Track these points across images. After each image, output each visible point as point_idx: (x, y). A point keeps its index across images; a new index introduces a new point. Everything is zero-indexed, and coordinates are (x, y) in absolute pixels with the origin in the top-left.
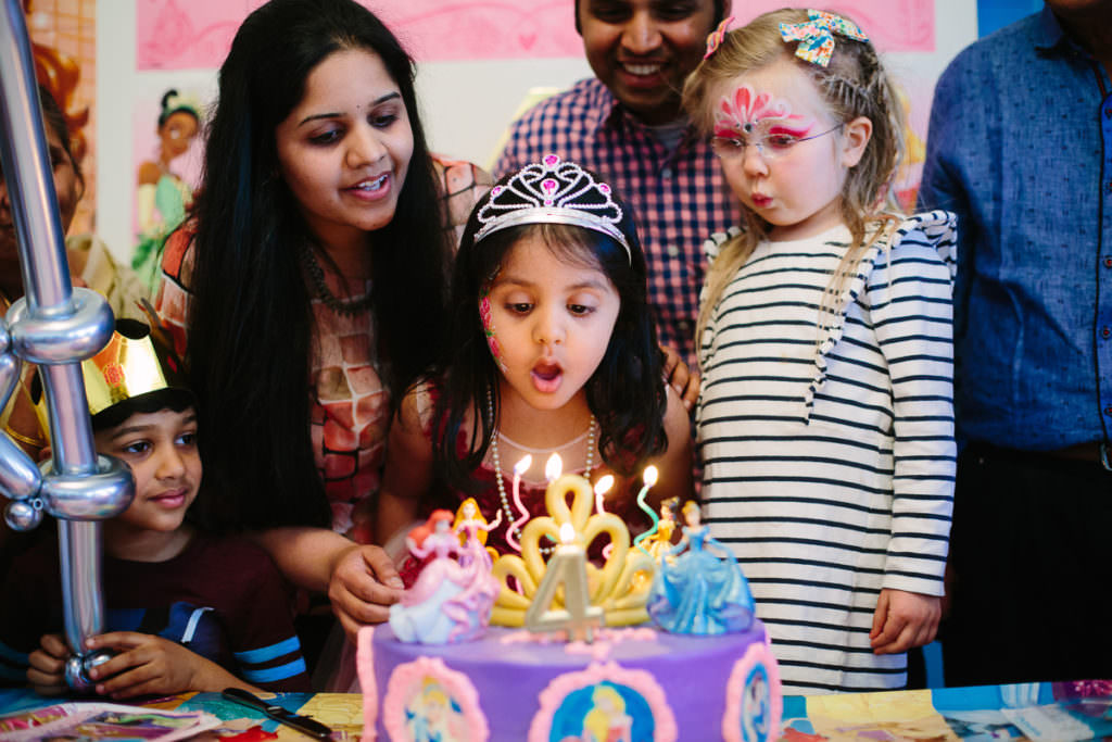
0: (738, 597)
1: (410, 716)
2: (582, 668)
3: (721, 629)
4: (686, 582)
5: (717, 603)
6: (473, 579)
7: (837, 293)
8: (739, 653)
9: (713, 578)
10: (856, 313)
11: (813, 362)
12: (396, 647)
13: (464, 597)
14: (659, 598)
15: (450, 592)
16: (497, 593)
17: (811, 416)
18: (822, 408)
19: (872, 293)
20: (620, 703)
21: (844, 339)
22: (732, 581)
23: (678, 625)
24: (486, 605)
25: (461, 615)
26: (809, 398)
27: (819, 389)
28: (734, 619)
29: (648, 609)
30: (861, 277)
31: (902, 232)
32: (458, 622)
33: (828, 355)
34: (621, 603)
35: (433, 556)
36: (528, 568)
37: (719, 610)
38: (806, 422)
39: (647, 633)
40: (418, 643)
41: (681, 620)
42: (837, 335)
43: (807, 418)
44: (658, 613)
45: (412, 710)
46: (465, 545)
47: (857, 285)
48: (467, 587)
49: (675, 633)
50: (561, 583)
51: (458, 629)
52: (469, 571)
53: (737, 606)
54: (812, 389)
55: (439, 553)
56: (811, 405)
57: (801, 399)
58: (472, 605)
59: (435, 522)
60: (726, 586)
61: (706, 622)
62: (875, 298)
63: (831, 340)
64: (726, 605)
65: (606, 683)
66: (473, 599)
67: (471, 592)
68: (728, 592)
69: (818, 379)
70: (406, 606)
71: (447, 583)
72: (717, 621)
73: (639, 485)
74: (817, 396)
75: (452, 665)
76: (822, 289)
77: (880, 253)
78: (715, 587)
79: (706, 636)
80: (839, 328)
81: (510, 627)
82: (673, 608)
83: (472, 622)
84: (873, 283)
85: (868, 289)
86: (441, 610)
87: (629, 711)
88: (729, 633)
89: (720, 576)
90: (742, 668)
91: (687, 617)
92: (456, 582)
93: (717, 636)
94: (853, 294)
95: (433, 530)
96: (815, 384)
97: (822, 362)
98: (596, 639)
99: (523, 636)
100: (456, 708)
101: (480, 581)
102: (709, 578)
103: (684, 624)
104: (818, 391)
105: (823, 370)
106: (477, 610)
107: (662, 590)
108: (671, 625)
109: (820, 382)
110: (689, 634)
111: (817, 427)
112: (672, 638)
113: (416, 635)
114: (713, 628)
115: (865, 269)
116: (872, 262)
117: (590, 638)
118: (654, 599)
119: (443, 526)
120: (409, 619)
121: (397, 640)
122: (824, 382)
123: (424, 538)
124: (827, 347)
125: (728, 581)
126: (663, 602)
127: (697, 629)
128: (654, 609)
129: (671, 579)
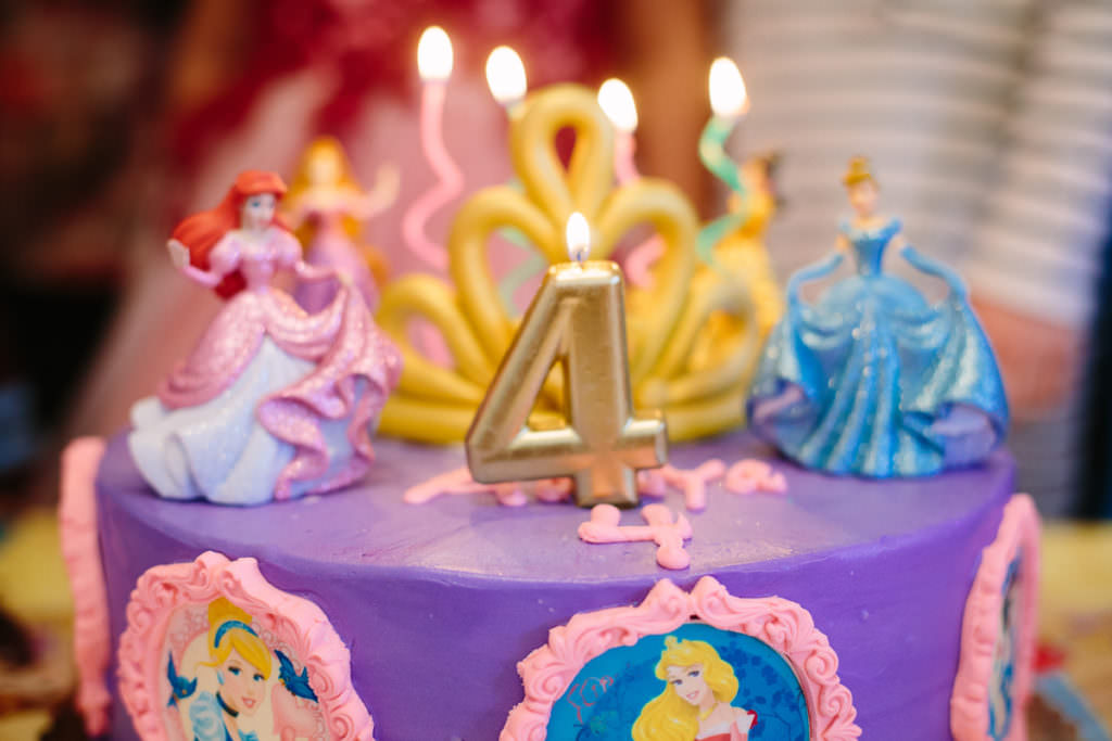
0: (978, 387)
1: (182, 689)
2: (636, 595)
3: (934, 463)
5: (925, 401)
6: (336, 340)
8: (982, 529)
12: (141, 507)
13: (314, 388)
14: (782, 385)
15: (277, 372)
16: (393, 373)
20: (725, 678)
22: (962, 348)
23: (827, 450)
24: (366, 407)
25: (306, 431)
28: (962, 437)
29: (750, 408)
32: (299, 449)
34: (680, 389)
35: (236, 282)
36: (465, 306)
37: (928, 418)
39: (753, 474)
40: (201, 500)
41: (835, 437)
44: (774, 420)
45: (186, 672)
46: (309, 254)
48: (319, 361)
49: (820, 469)
50: (562, 359)
51: (300, 465)
52: (326, 322)
53: (971, 407)
55: (250, 272)
58: (333, 407)
59: (241, 199)
60: (944, 365)
61: (895, 447)
64: (948, 407)
65: (695, 628)
66: (336, 391)
67: (330, 373)
68: (953, 376)
70: (171, 407)
71: (269, 348)
72: (924, 443)
73: (704, 114)
78: (919, 363)
79: (894, 477)
81: (422, 444)
82: (816, 413)
83: (334, 448)
86: (257, 418)
87: (745, 700)
88: (949, 470)
89: (931, 335)
91: (850, 433)
92: (289, 349)
93: (921, 478)
95: (237, 221)
98: (645, 498)
99: (456, 480)
100: (297, 683)
101: (351, 343)
102: (903, 342)
103: (844, 447)
106: (347, 418)
107: (790, 368)
108: (807, 453)
110: (859, 475)
112: (812, 484)
113: (193, 481)
114: (910, 459)
117: (630, 495)
118: (769, 387)
119: (261, 210)
120: (176, 439)
121: (150, 492)
123: (215, 237)
125: (952, 348)
126: (792, 396)
127: (874, 462)
128: (764, 410)
129: (810, 340)
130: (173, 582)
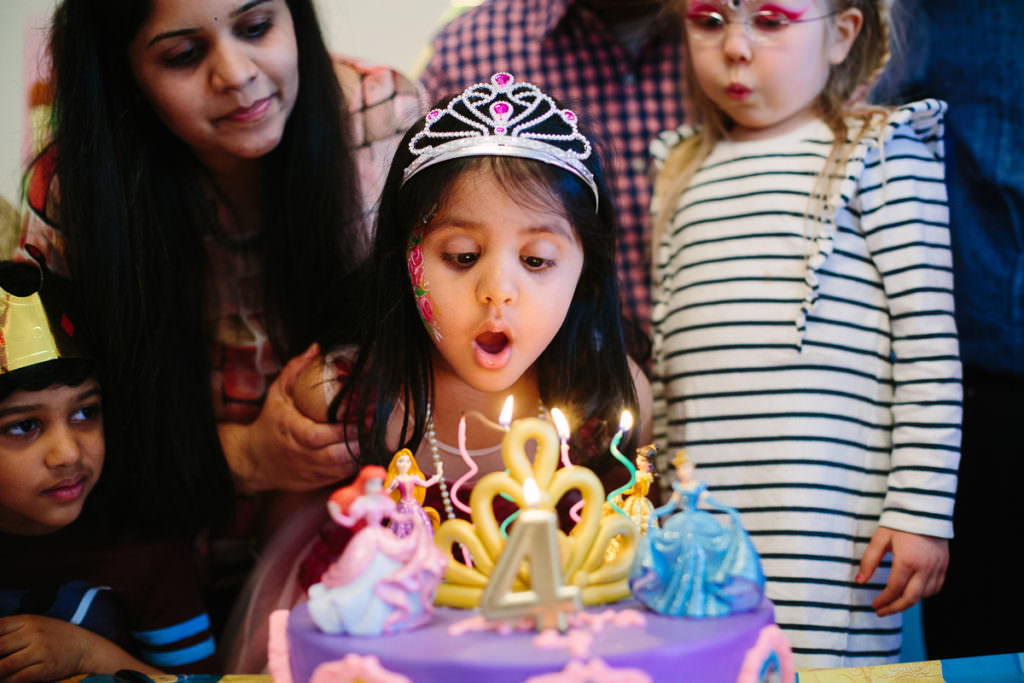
0: (745, 569)
3: (724, 609)
4: (679, 551)
5: (719, 577)
6: (413, 552)
7: (825, 198)
8: (749, 640)
9: (713, 545)
10: (848, 221)
11: (802, 280)
12: (316, 639)
13: (403, 576)
14: (645, 571)
15: (384, 569)
17: (805, 342)
18: (816, 332)
19: (864, 197)
21: (836, 251)
22: (737, 549)
23: (670, 604)
24: (430, 585)
25: (399, 598)
26: (801, 321)
27: (812, 310)
28: (741, 596)
29: (631, 585)
30: (852, 178)
31: (895, 125)
32: (395, 607)
33: (820, 272)
34: (595, 576)
35: (362, 523)
36: (479, 534)
37: (721, 586)
38: (799, 349)
39: (631, 617)
40: (345, 634)
42: (827, 247)
43: (799, 344)
44: (643, 590)
46: (399, 508)
47: (848, 188)
48: (405, 563)
49: (666, 614)
50: (527, 558)
51: (396, 616)
52: (408, 543)
53: (742, 580)
54: (804, 311)
55: (369, 519)
56: (802, 329)
57: (792, 323)
58: (412, 585)
59: (364, 482)
60: (729, 556)
61: (705, 602)
62: (869, 201)
63: (822, 253)
64: (730, 580)
66: (414, 577)
67: (411, 568)
68: (733, 562)
69: (810, 299)
70: (329, 587)
71: (380, 558)
72: (719, 599)
74: (810, 319)
75: (390, 665)
76: (807, 194)
77: (869, 149)
78: (716, 558)
79: (706, 617)
80: (830, 239)
81: (459, 608)
82: (664, 584)
83: (413, 607)
84: (864, 185)
85: (860, 192)
86: (374, 592)
88: (733, 614)
89: (721, 543)
90: (754, 659)
91: (680, 597)
92: (391, 557)
93: (719, 617)
94: (845, 198)
95: (362, 492)
96: (807, 306)
97: (814, 279)
98: (571, 627)
99: (476, 622)
101: (422, 553)
102: (708, 546)
103: (677, 604)
104: (811, 313)
105: (815, 288)
106: (420, 591)
107: (648, 561)
108: (660, 604)
109: (813, 302)
110: (684, 616)
111: (811, 355)
112: (663, 621)
113: (342, 623)
114: (713, 608)
115: (854, 169)
116: (862, 160)
117: (563, 625)
118: (639, 572)
119: (374, 486)
120: (333, 604)
121: (318, 630)
122: (817, 303)
123: (352, 500)
124: (817, 262)
125: (732, 549)
126: (650, 577)
128: (638, 585)
129: (660, 547)
130: (333, 670)
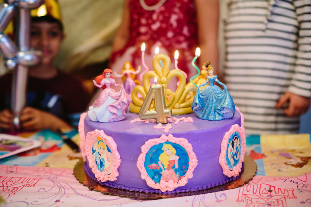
0: (228, 105)
1: (94, 151)
2: (159, 137)
4: (207, 98)
5: (219, 107)
6: (120, 96)
8: (227, 128)
13: (116, 104)
14: (196, 104)
15: (110, 101)
16: (129, 102)
17: (267, 29)
18: (271, 25)
20: (174, 151)
23: (204, 116)
24: (124, 107)
25: (115, 111)
28: (226, 114)
29: (192, 108)
32: (114, 114)
33: (274, 6)
34: (182, 105)
35: (104, 87)
36: (145, 91)
37: (220, 110)
38: (264, 31)
40: (98, 122)
41: (205, 113)
43: (265, 29)
44: (196, 110)
45: (94, 149)
48: (117, 99)
49: (202, 119)
50: (154, 99)
51: (114, 117)
52: (118, 94)
53: (227, 108)
54: (267, 18)
55: (107, 85)
56: (266, 24)
57: (262, 22)
58: (119, 107)
59: (105, 73)
60: (223, 101)
61: (215, 115)
64: (223, 108)
65: (168, 142)
66: (119, 104)
67: (119, 101)
68: (224, 103)
70: (95, 107)
72: (219, 114)
74: (269, 21)
75: (108, 133)
78: (219, 101)
79: (215, 120)
82: (201, 109)
83: (120, 114)
86: (107, 109)
87: (177, 154)
88: (223, 119)
89: (221, 96)
90: (228, 135)
92: (112, 98)
93: (219, 120)
97: (271, 8)
98: (168, 122)
99: (138, 119)
100: (109, 150)
101: (122, 97)
102: (216, 97)
103: (206, 116)
104: (270, 19)
105: (271, 11)
107: (197, 101)
109: (270, 16)
110: (208, 120)
111: (269, 33)
112: (200, 121)
113: (97, 119)
117: (165, 122)
118: (194, 104)
119: (108, 75)
120: (94, 112)
122: (272, 16)
125: (224, 98)
126: (198, 106)
127: (211, 118)
129: (201, 96)
130: (91, 134)
